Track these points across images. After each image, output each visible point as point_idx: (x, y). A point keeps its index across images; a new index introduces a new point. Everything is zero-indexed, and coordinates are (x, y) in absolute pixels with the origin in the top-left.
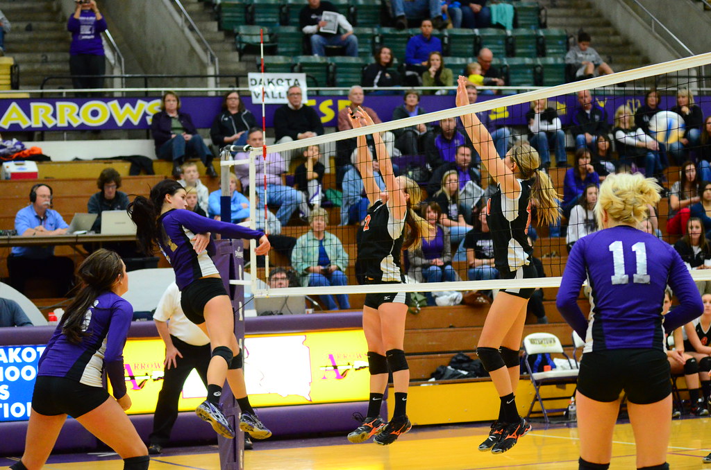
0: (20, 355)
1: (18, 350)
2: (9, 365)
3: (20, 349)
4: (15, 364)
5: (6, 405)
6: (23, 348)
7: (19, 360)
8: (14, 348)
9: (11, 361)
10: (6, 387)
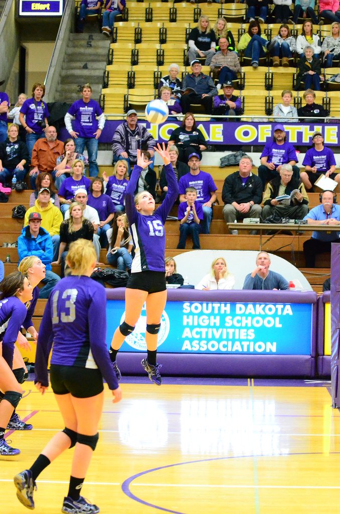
0: (264, 309)
1: (263, 306)
2: (255, 316)
3: (264, 305)
4: (260, 315)
5: (252, 343)
6: (266, 305)
7: (263, 313)
8: (260, 305)
9: (257, 313)
10: (253, 330)
